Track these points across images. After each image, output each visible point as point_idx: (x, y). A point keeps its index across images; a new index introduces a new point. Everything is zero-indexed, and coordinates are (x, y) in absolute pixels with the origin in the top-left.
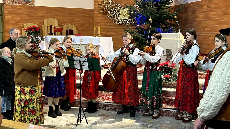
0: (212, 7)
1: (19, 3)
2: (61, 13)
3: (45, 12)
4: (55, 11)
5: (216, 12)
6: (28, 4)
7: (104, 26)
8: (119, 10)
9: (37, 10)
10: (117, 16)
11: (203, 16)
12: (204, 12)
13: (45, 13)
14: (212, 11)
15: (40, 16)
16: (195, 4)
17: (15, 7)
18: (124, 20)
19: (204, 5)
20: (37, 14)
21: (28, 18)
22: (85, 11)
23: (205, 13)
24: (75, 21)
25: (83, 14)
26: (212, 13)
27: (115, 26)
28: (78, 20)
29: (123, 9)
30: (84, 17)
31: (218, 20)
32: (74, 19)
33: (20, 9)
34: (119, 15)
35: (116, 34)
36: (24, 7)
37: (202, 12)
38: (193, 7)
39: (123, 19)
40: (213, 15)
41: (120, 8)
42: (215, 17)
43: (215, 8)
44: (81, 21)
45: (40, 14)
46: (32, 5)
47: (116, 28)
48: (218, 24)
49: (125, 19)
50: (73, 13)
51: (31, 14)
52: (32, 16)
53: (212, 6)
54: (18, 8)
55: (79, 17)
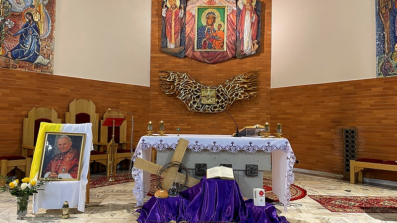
0: (395, 88)
1: (23, 67)
2: (100, 90)
3: (72, 87)
4: (91, 86)
6: (39, 71)
7: (169, 115)
8: (199, 89)
9: (57, 83)
11: (373, 101)
12: (376, 96)
13: (71, 90)
15: (61, 95)
16: (348, 85)
17: (11, 74)
19: (375, 86)
20: (55, 91)
21: (38, 97)
22: (137, 89)
24: (122, 105)
25: (134, 94)
27: (188, 115)
28: (127, 103)
29: (204, 88)
30: (136, 99)
32: (121, 103)
33: (22, 79)
34: (198, 97)
36: (31, 76)
37: (370, 96)
38: (345, 88)
44: (132, 106)
45: (62, 91)
46: (48, 73)
47: (190, 117)
50: (119, 92)
52: (46, 94)
54: (18, 76)
55: (129, 98)
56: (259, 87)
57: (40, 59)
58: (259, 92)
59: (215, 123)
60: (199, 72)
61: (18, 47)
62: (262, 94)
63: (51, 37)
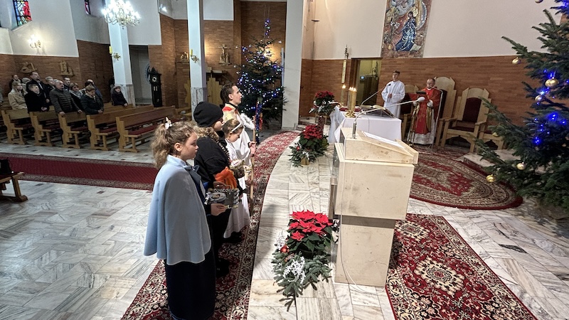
1: (401, 56)
2: (466, 67)
3: (437, 67)
6: (412, 56)
9: (425, 64)
17: (395, 62)
20: (422, 71)
24: (493, 82)
28: (501, 79)
32: (492, 79)
33: (400, 64)
36: (406, 61)
44: (509, 82)
45: (427, 71)
46: (419, 57)
51: (414, 72)
54: (398, 62)
57: (415, 47)
61: (401, 41)
63: (424, 27)
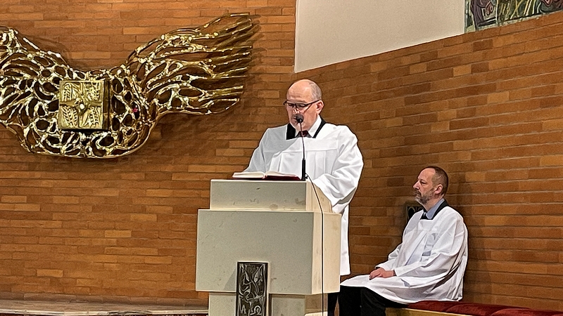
0: (490, 67)
5: (507, 93)
8: (56, 80)
10: (41, 111)
11: (454, 112)
12: (460, 93)
14: (492, 89)
16: (418, 58)
18: (83, 137)
19: (457, 62)
23: (466, 98)
26: (492, 98)
27: (32, 167)
29: (75, 75)
31: (521, 129)
34: (54, 106)
35: (35, 208)
37: (451, 95)
38: (413, 70)
39: (76, 131)
40: (499, 108)
41: (58, 70)
42: (507, 119)
43: (505, 74)
47: (38, 175)
48: (521, 152)
49: (83, 131)
53: (492, 64)
56: (257, 68)
58: (255, 87)
59: (114, 193)
60: (68, 24)
62: (264, 95)
